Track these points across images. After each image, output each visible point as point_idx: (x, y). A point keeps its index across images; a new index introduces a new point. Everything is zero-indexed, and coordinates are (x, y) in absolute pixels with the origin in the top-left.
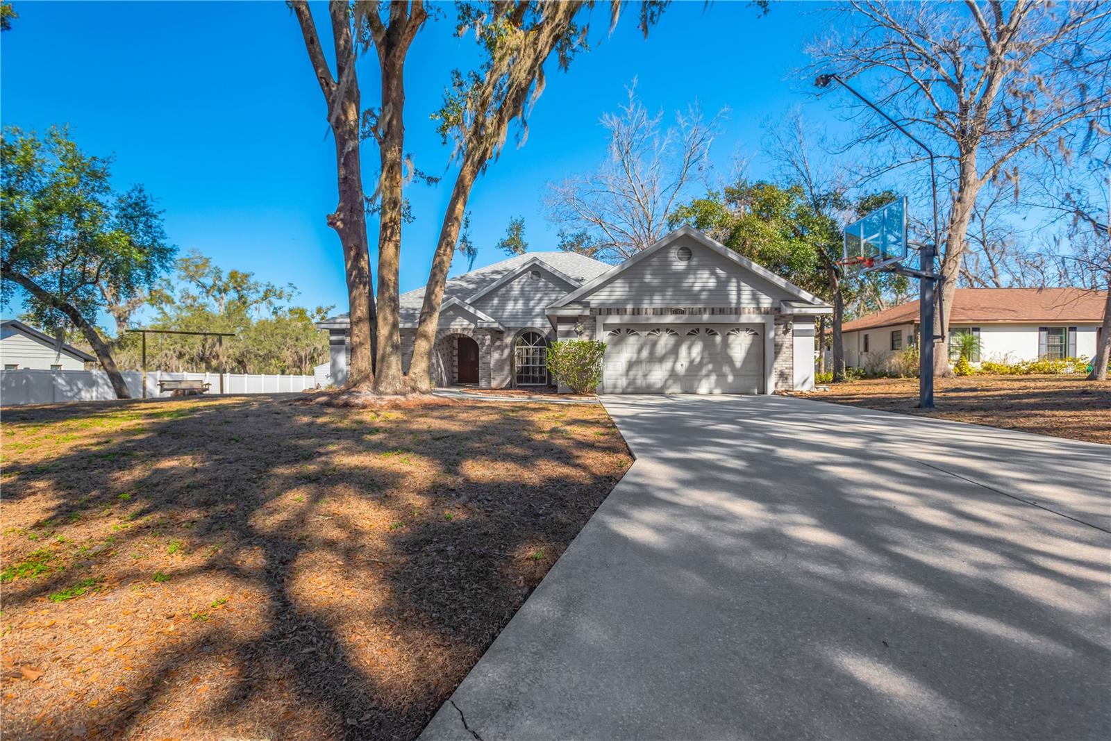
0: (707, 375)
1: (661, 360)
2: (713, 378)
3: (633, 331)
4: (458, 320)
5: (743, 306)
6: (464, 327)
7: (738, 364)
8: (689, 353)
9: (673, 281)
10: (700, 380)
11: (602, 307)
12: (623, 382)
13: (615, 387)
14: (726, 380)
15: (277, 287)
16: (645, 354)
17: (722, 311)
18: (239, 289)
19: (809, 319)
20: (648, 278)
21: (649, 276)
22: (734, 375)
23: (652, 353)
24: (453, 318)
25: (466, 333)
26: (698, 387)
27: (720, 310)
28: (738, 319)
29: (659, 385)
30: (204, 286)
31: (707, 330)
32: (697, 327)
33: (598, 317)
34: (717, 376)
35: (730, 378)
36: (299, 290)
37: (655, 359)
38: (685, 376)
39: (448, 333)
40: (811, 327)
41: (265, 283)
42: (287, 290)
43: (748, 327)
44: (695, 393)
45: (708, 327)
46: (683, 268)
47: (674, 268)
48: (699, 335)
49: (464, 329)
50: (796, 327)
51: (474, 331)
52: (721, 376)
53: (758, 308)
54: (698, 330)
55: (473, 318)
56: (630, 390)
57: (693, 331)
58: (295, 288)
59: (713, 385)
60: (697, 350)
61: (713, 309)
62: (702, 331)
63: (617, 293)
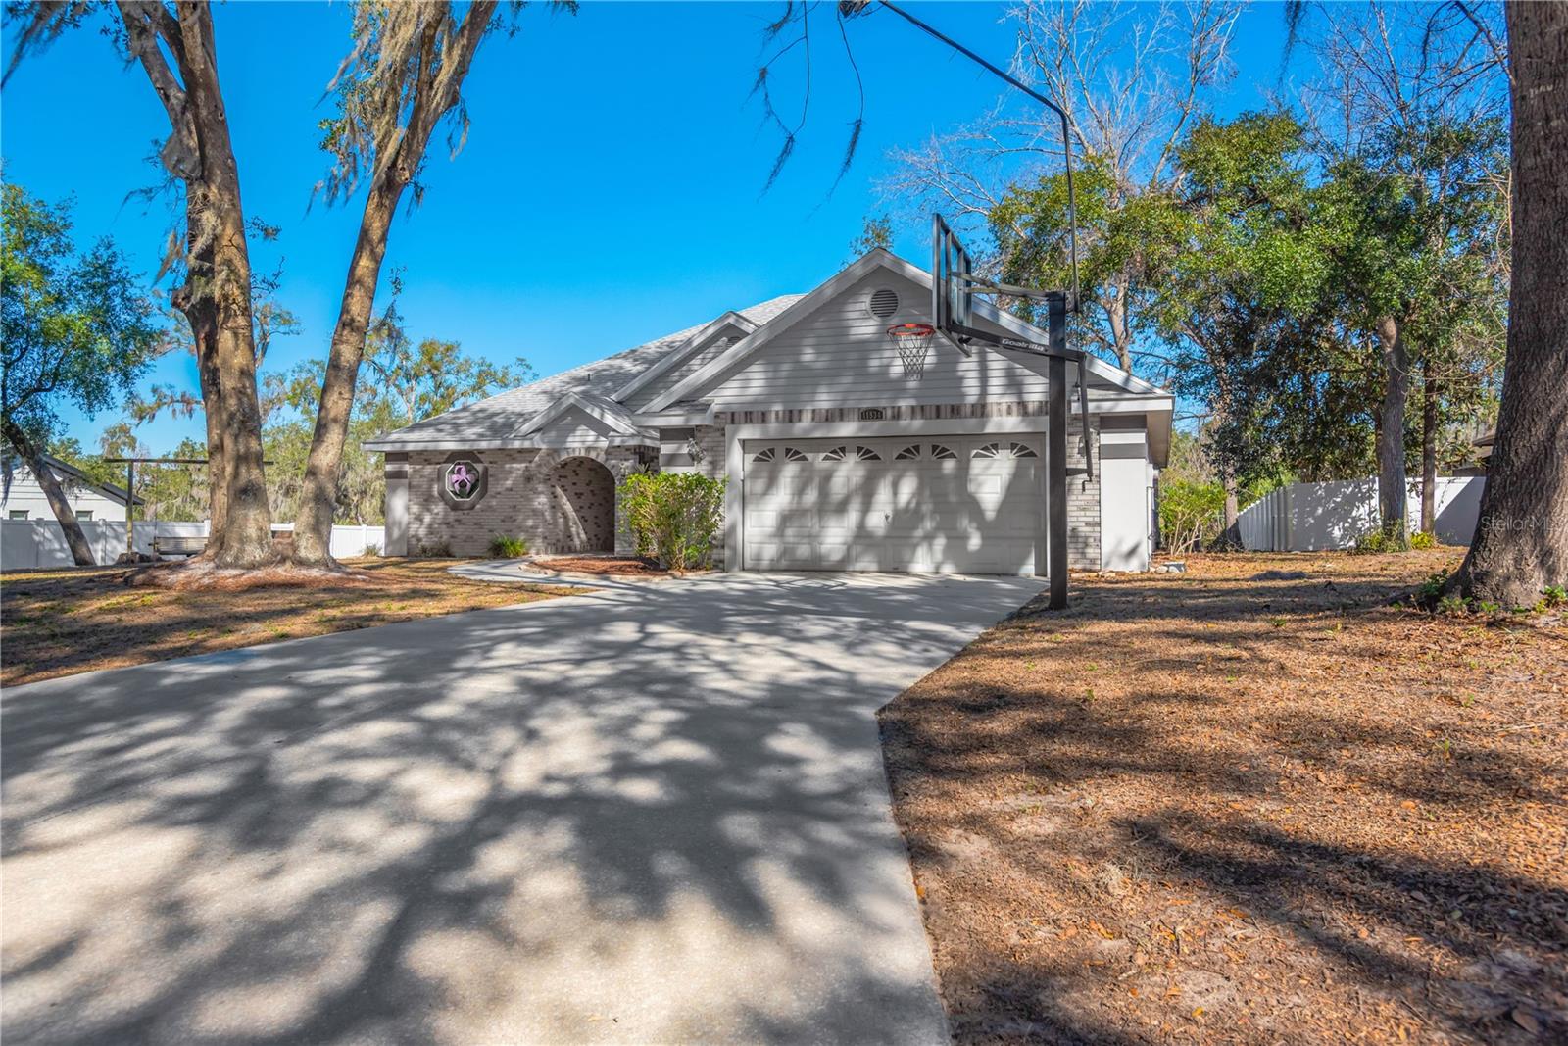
0: (929, 538)
1: (841, 508)
2: (940, 543)
3: (796, 453)
4: (578, 433)
5: (991, 399)
6: (588, 444)
7: (990, 514)
8: (895, 493)
9: (852, 357)
10: (915, 547)
11: (735, 408)
12: (770, 551)
13: (758, 558)
14: (965, 547)
15: (498, 367)
16: (811, 497)
17: (955, 411)
18: (436, 372)
19: (1137, 421)
20: (808, 355)
21: (809, 350)
22: (983, 538)
23: (824, 492)
24: (572, 430)
25: (593, 455)
26: (911, 561)
27: (952, 407)
28: (983, 426)
29: (836, 556)
30: (382, 370)
31: (935, 448)
32: (916, 442)
33: (729, 428)
34: (948, 538)
35: (975, 542)
36: (534, 370)
37: (829, 507)
38: (886, 537)
39: (564, 456)
40: (1139, 438)
41: (478, 359)
42: (515, 371)
43: (1012, 441)
44: (906, 573)
45: (936, 441)
46: (872, 330)
47: (853, 331)
48: (918, 458)
49: (588, 449)
50: (1108, 439)
51: (608, 452)
52: (957, 540)
53: (1022, 405)
54: (917, 448)
55: (602, 430)
56: (784, 563)
57: (908, 450)
58: (528, 366)
59: (939, 556)
60: (907, 488)
61: (938, 408)
62: (926, 450)
63: (755, 384)
